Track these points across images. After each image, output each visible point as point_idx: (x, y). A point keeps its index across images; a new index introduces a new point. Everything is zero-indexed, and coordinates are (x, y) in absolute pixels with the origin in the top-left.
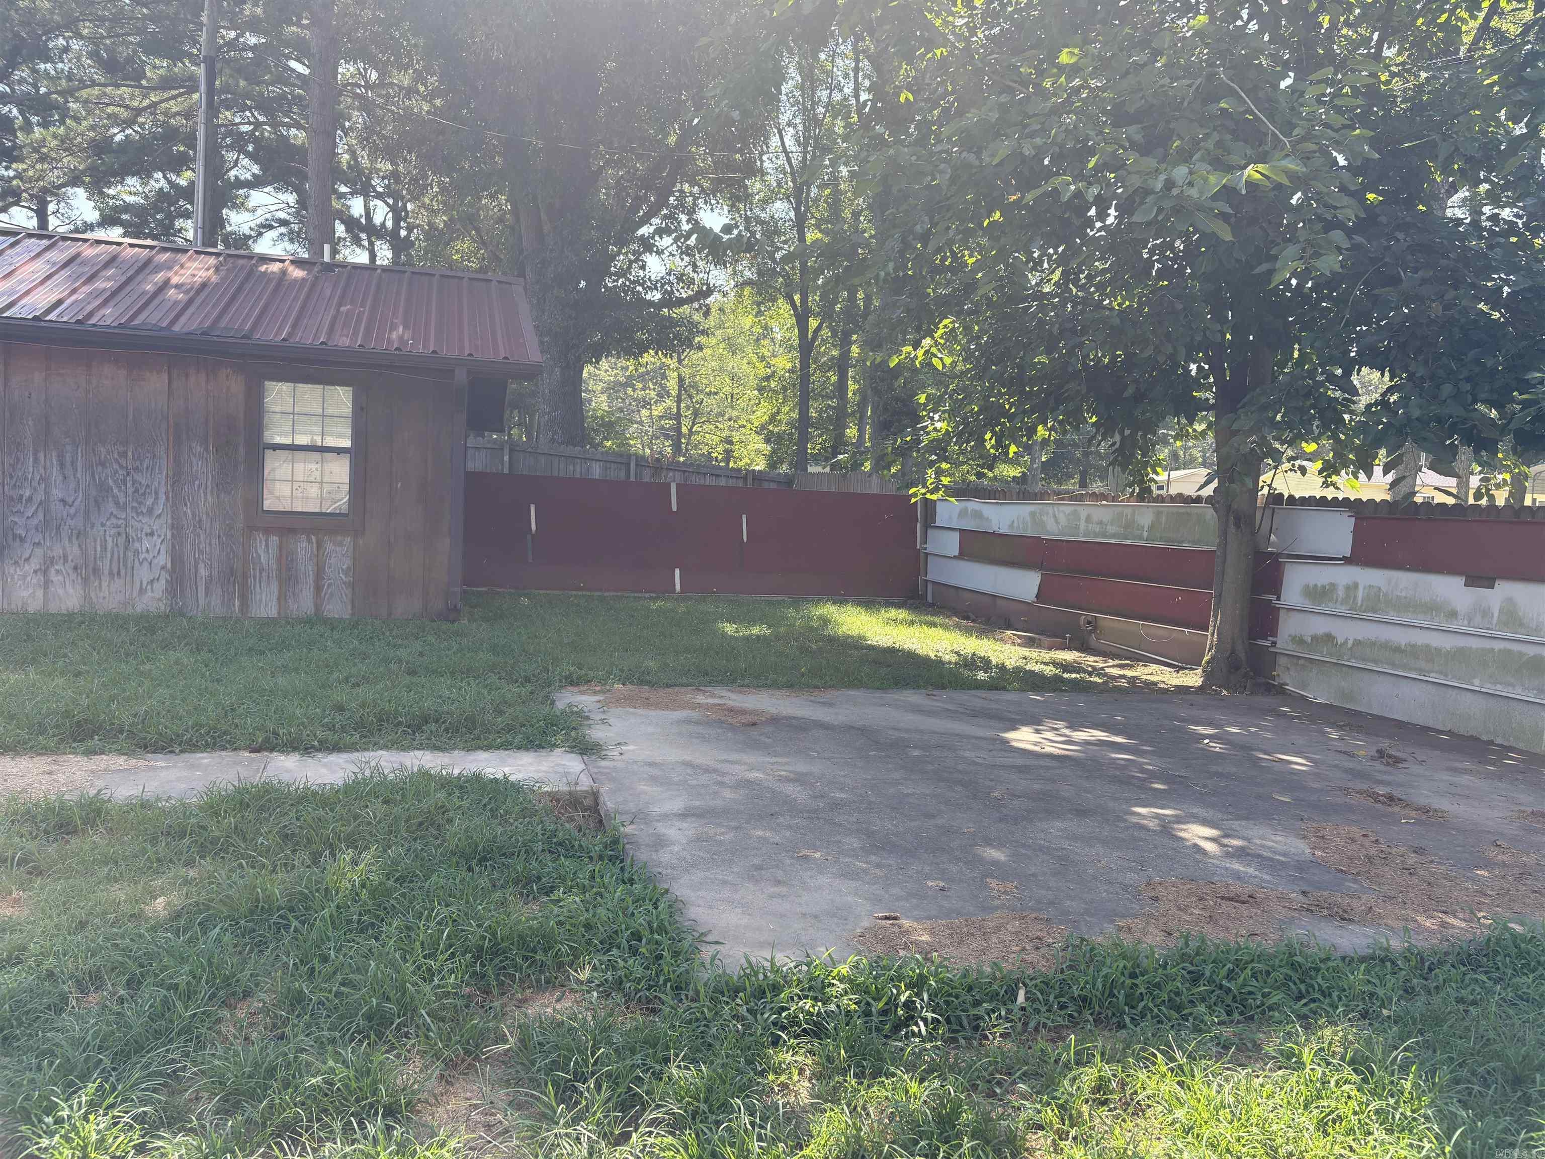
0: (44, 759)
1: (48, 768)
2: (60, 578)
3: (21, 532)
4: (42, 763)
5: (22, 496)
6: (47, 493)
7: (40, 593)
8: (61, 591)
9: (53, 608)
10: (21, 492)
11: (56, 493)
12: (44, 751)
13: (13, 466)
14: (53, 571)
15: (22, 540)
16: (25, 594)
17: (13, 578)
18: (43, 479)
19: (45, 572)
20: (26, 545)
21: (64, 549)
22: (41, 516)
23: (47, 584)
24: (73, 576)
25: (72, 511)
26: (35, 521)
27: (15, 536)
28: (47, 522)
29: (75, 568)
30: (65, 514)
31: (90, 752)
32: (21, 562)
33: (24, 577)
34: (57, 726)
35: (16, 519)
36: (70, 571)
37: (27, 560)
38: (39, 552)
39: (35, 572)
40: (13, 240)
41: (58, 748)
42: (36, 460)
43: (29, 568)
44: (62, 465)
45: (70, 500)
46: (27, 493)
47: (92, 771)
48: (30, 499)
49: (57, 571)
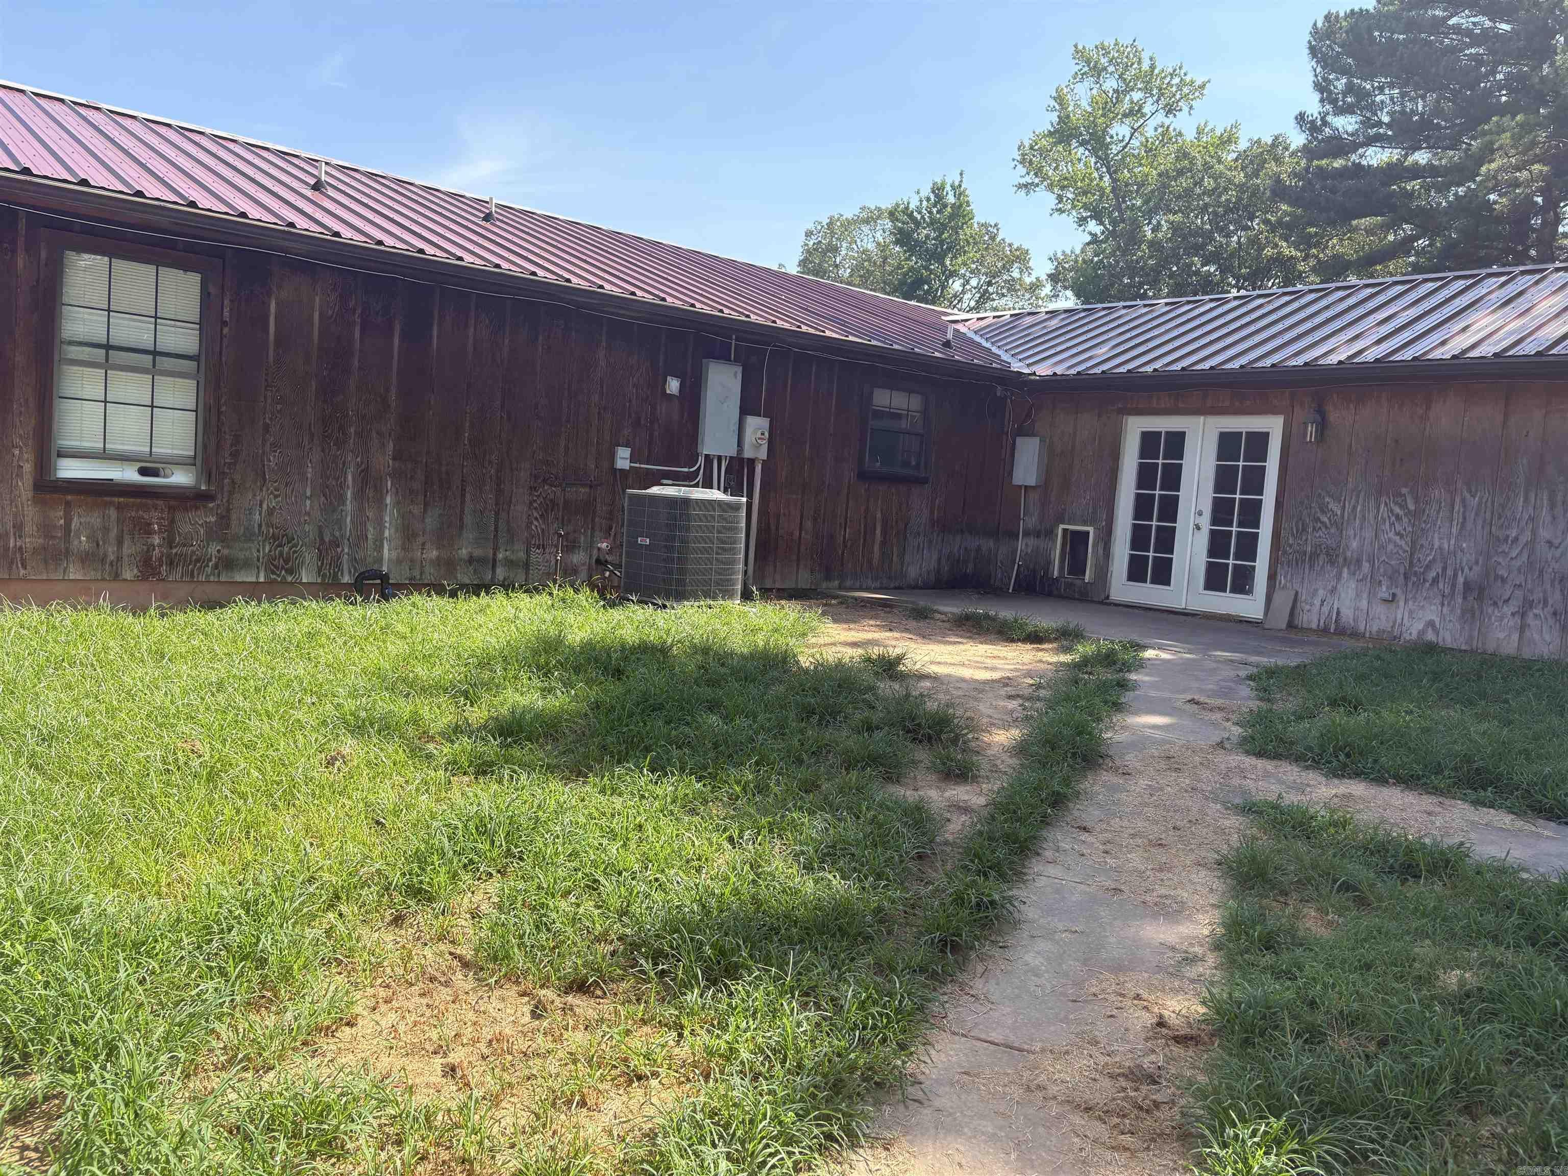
0: (1434, 799)
1: (1431, 808)
2: (1538, 622)
3: (1503, 572)
4: (1428, 802)
5: (1508, 536)
6: (1534, 532)
7: (1515, 637)
8: (1536, 637)
9: (1527, 654)
10: (1508, 533)
11: (1544, 534)
12: (1435, 791)
13: (1503, 506)
14: (1531, 615)
15: (1504, 580)
16: (1501, 635)
17: (1490, 618)
18: (1532, 519)
19: (1523, 615)
20: (1507, 587)
21: (1545, 592)
22: (1525, 557)
23: (1523, 628)
24: (1551, 621)
25: (1558, 553)
26: (1517, 563)
27: (1497, 577)
28: (1530, 564)
29: (1555, 614)
30: (1550, 556)
31: (1477, 803)
32: (1500, 604)
33: (1501, 619)
34: (1455, 769)
35: (1500, 560)
36: (1548, 616)
37: (1506, 601)
38: (1519, 593)
39: (1513, 614)
40: (1538, 277)
41: (1449, 791)
42: (1526, 500)
43: (1508, 610)
44: (1552, 506)
45: (1556, 542)
46: (1513, 533)
47: (1473, 822)
48: (1516, 539)
49: (1536, 615)
